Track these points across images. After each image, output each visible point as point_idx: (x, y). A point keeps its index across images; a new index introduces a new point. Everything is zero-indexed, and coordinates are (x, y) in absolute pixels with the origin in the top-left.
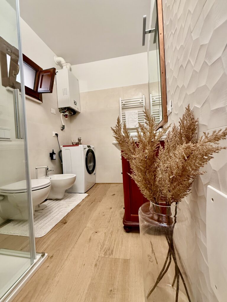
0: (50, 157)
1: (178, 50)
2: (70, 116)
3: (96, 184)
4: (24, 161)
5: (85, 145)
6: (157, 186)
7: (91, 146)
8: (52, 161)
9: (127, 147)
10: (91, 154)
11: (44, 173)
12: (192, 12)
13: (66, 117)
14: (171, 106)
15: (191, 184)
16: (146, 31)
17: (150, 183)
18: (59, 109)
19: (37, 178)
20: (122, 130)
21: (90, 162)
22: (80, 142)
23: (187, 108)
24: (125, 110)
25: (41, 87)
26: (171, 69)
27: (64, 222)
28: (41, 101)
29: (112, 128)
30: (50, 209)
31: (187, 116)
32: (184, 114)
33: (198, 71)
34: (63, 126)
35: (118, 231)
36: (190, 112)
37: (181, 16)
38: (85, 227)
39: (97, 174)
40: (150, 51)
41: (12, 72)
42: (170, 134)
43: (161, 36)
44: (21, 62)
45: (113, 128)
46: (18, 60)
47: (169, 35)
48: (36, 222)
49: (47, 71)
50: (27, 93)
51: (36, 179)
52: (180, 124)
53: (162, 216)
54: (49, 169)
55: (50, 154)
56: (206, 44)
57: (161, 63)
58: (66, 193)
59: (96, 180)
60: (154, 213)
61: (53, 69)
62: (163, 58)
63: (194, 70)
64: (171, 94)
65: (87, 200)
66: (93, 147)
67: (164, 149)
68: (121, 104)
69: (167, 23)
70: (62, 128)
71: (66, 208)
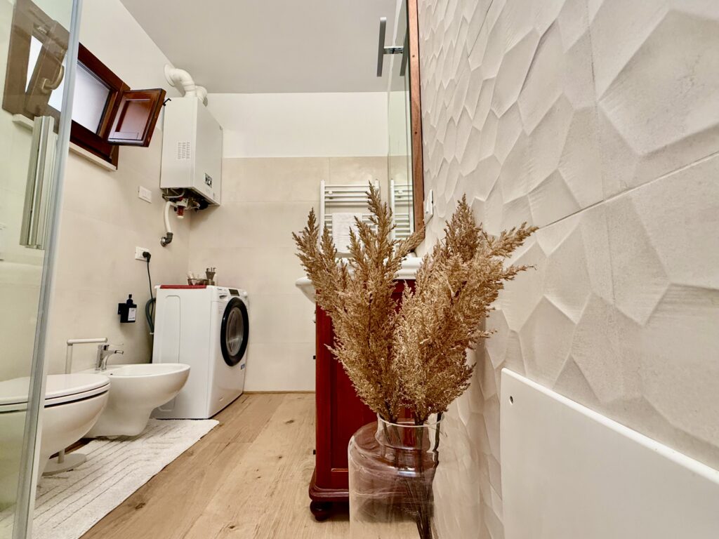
0: (119, 313)
1: (445, 88)
2: (191, 211)
3: (244, 395)
4: (34, 321)
5: (225, 288)
6: (394, 376)
7: (239, 290)
8: (121, 326)
9: (329, 281)
10: (238, 312)
11: (94, 360)
12: (469, 20)
13: (180, 214)
14: (432, 202)
15: (470, 371)
16: (385, 47)
17: (378, 367)
18: (164, 190)
19: (67, 371)
20: (320, 240)
21: (234, 334)
22: (212, 279)
23: (461, 201)
24: (331, 209)
25: (118, 130)
26: (431, 126)
27: (136, 502)
28: (115, 164)
29: (295, 236)
30: (96, 467)
31: (460, 218)
32: (455, 213)
33: (480, 128)
34: (168, 234)
35: (294, 518)
36: (467, 211)
37: (449, 28)
38: (201, 515)
39: (250, 367)
40: (392, 90)
41: (40, 82)
42: (428, 262)
43: (414, 61)
44: (71, 60)
45: (298, 235)
46: (63, 57)
47: (430, 60)
48: (43, 508)
49: (140, 94)
50: (73, 139)
51: (64, 376)
52: (447, 234)
53: (405, 452)
54: (109, 349)
55: (121, 305)
56: (492, 80)
57: (413, 112)
58: (154, 420)
59: (247, 382)
60: (387, 445)
61: (159, 92)
62: (418, 103)
63: (473, 127)
64: (433, 177)
65: (215, 436)
66: (245, 293)
67: (414, 294)
68: (323, 195)
69: (425, 36)
70: (164, 240)
71: (148, 463)
